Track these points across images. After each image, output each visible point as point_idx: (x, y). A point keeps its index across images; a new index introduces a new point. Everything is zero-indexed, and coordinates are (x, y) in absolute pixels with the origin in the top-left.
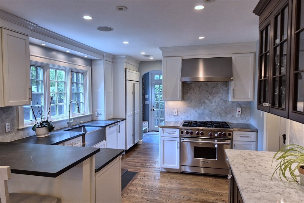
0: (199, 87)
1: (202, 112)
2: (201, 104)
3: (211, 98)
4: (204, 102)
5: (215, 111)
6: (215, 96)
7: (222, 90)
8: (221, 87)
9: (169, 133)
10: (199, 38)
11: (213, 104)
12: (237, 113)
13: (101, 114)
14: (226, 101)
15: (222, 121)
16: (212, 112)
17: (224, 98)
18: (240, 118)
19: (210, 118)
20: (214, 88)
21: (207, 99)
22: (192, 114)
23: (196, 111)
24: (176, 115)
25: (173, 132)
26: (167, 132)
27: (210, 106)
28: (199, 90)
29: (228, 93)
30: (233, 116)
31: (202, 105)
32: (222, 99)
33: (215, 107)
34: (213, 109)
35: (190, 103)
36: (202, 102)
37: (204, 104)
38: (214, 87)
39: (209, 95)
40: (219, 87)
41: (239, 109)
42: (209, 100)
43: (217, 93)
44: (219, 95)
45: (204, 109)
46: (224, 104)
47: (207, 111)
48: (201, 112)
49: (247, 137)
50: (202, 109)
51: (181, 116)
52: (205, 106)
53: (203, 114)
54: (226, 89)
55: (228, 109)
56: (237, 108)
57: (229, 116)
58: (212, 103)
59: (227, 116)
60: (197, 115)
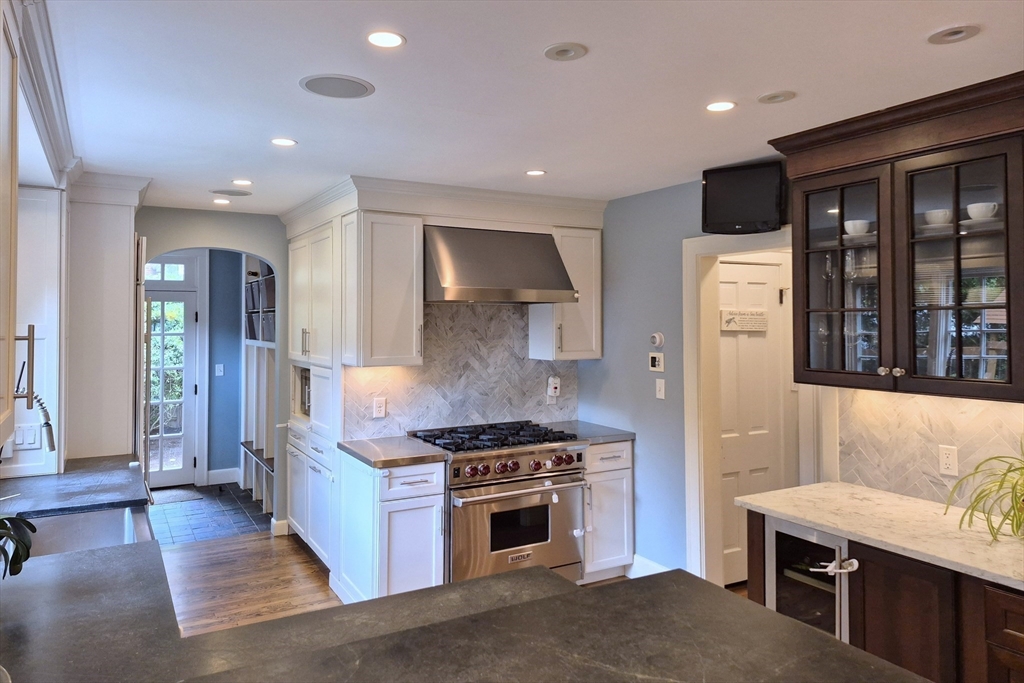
0: (452, 319)
1: (461, 397)
2: (459, 372)
3: (484, 351)
4: (467, 366)
5: (496, 390)
6: (495, 346)
7: (511, 328)
8: (509, 317)
9: (409, 484)
10: (529, 173)
11: (491, 370)
12: (550, 391)
13: (37, 445)
14: (522, 360)
15: (513, 421)
16: (487, 395)
17: (517, 350)
18: (556, 407)
19: (484, 415)
20: (493, 322)
21: (474, 355)
22: (431, 406)
23: (445, 397)
24: (383, 415)
25: (424, 478)
26: (402, 480)
27: (484, 376)
28: (451, 328)
29: (527, 335)
30: (539, 403)
31: (460, 376)
32: (513, 354)
33: (496, 378)
34: (492, 385)
35: (425, 372)
36: (461, 364)
37: (467, 373)
38: (492, 318)
39: (478, 342)
40: (505, 318)
41: (553, 382)
42: (481, 359)
43: (501, 337)
44: (506, 341)
45: (466, 387)
46: (519, 368)
47: (474, 394)
48: (457, 397)
49: (614, 457)
50: (461, 387)
51: (397, 419)
52: (468, 377)
53: (463, 403)
54: (521, 324)
55: (529, 383)
56: (551, 380)
57: (531, 404)
58: (487, 366)
59: (525, 404)
60: (446, 411)
